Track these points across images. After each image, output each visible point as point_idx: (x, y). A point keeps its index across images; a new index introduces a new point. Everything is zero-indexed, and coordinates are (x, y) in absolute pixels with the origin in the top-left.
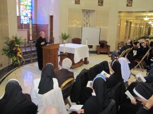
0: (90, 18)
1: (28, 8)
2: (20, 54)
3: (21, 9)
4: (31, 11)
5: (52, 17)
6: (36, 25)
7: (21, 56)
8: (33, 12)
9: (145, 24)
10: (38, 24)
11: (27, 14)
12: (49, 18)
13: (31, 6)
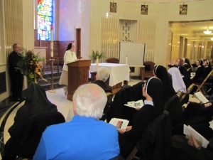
0: (131, 31)
1: (47, 19)
2: (39, 70)
3: (38, 21)
4: (50, 23)
5: (79, 31)
6: (58, 42)
7: (39, 73)
8: (54, 25)
9: (207, 43)
10: (60, 40)
11: (46, 28)
12: (75, 31)
13: (52, 17)
